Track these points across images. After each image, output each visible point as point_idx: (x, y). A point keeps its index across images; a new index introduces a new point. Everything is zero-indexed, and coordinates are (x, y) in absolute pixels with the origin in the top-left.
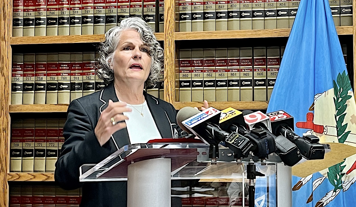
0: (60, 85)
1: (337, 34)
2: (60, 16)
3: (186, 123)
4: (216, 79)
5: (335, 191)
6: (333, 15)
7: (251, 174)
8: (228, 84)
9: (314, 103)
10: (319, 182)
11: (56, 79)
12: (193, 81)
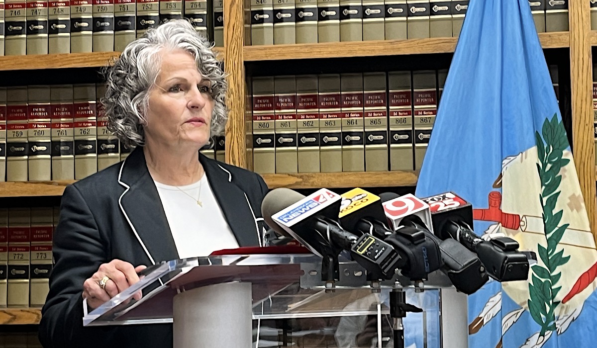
0: (32, 146)
1: (541, 46)
2: (30, 19)
3: (279, 218)
4: (321, 132)
5: (542, 334)
6: (533, 12)
7: (397, 308)
8: (343, 139)
9: (501, 174)
10: (514, 319)
11: (25, 135)
12: (279, 136)
